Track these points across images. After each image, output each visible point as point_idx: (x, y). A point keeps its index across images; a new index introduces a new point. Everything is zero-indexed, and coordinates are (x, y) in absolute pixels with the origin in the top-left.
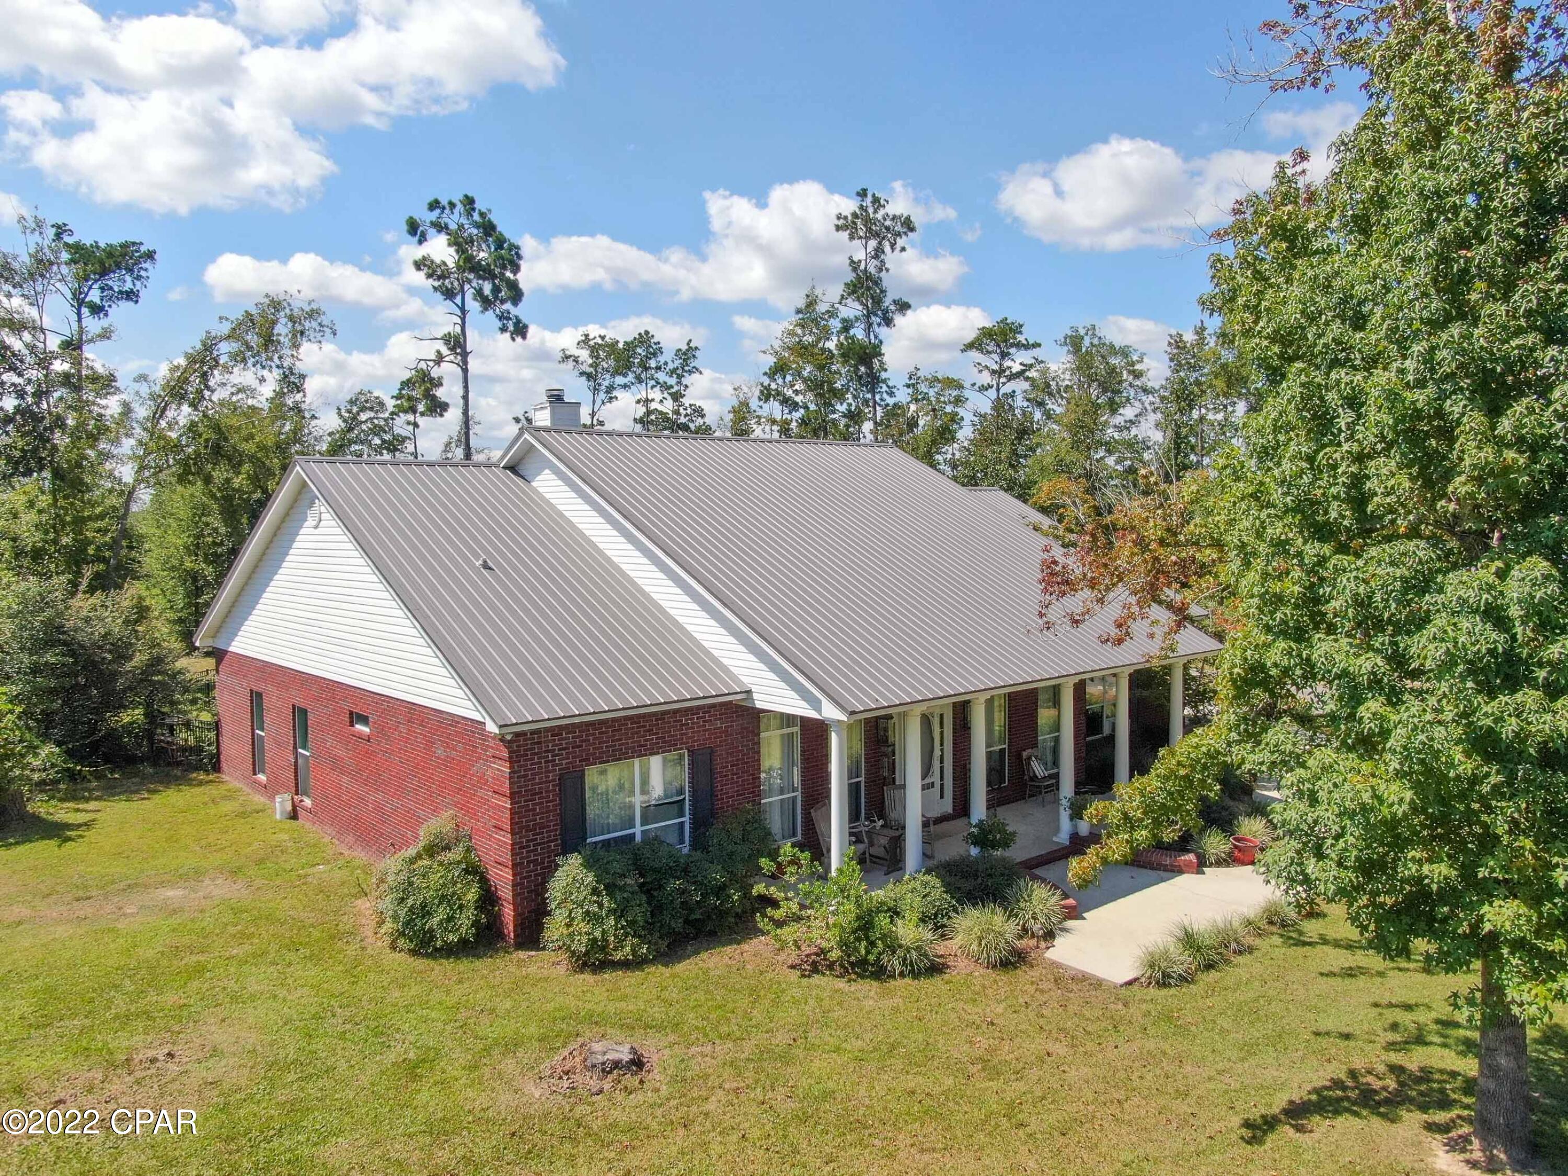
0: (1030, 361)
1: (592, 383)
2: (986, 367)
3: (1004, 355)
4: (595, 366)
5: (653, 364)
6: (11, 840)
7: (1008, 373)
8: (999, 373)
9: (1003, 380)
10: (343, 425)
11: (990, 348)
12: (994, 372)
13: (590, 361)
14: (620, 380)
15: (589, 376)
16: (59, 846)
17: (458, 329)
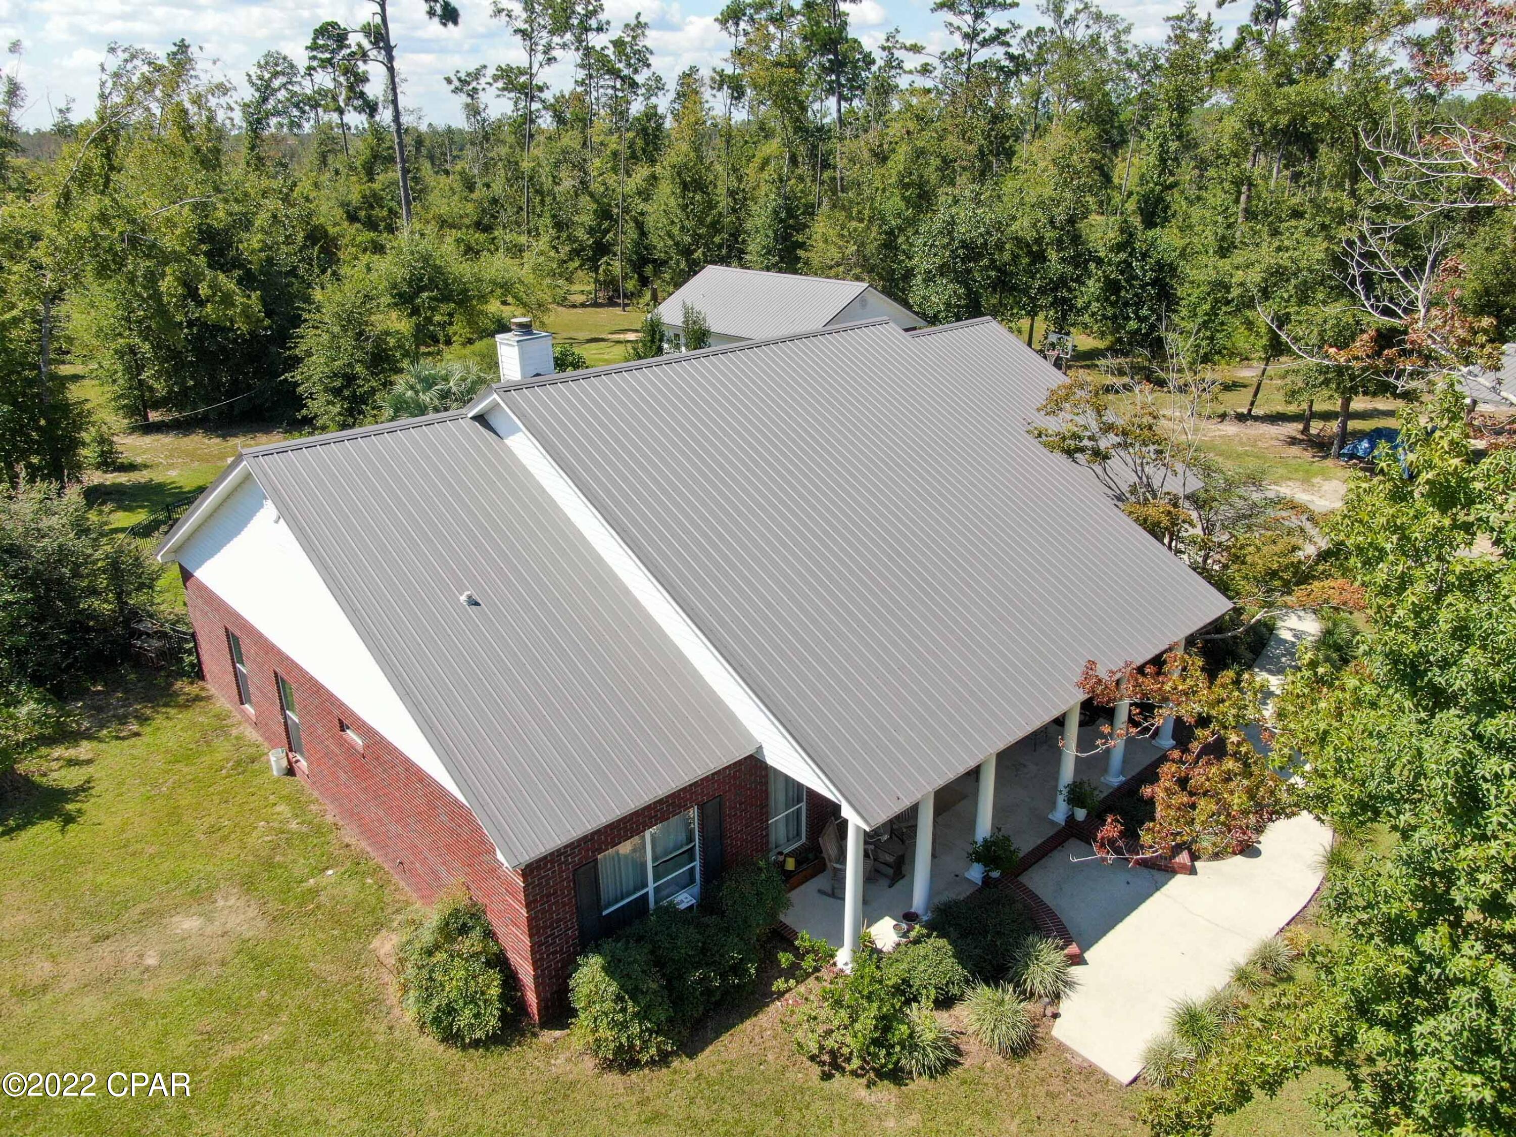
0: (1004, 26)
1: (528, 43)
2: (959, 28)
3: (978, 16)
4: (530, 21)
5: (593, 23)
6: (12, 823)
7: (980, 38)
8: (970, 37)
9: (975, 46)
10: (257, 95)
11: (963, 8)
12: (966, 36)
13: (524, 15)
14: (556, 39)
15: (523, 33)
16: (63, 831)
17: (378, 19)
